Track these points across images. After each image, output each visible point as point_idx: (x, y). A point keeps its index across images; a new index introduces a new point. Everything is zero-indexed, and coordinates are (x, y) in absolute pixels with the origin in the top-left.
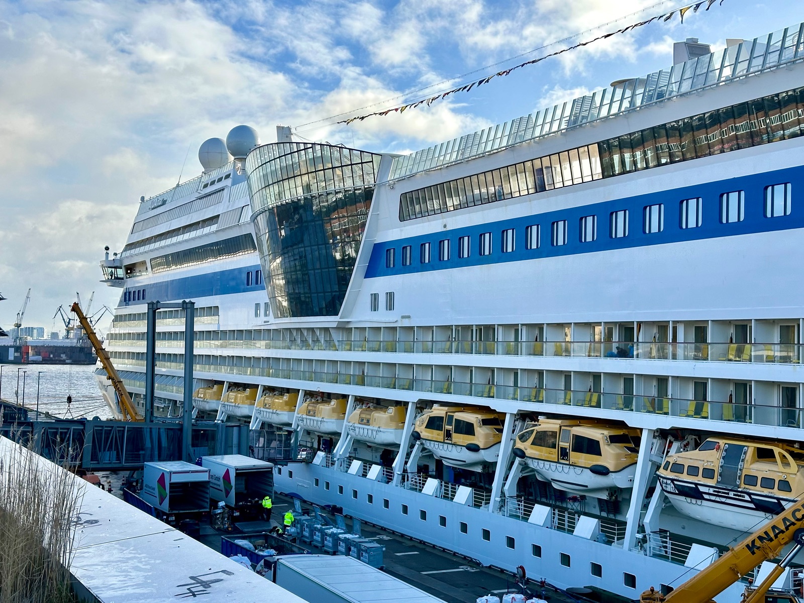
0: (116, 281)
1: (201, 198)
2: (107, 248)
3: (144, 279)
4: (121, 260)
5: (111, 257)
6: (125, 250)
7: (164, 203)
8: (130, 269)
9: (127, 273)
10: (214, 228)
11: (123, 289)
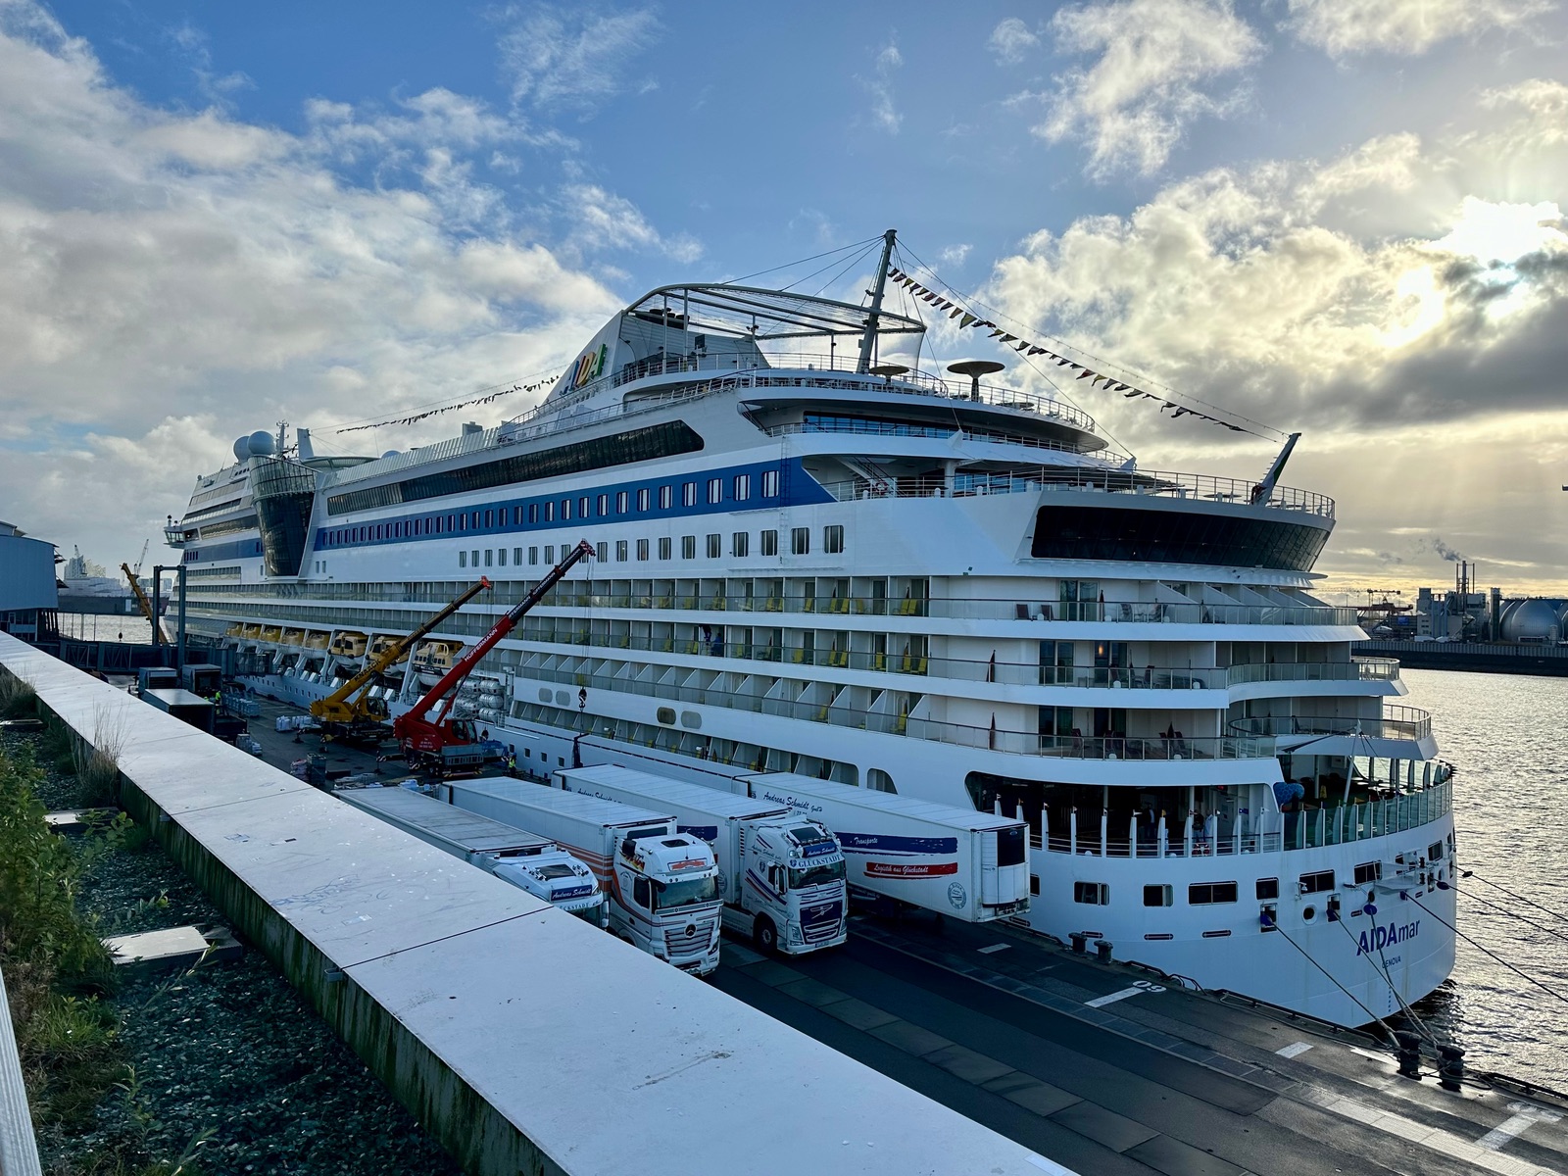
0: (177, 544)
1: (233, 483)
2: (169, 517)
3: (200, 542)
4: (181, 527)
5: (173, 524)
6: (184, 519)
7: (212, 483)
8: (190, 534)
9: (186, 537)
10: (237, 508)
11: (183, 550)
